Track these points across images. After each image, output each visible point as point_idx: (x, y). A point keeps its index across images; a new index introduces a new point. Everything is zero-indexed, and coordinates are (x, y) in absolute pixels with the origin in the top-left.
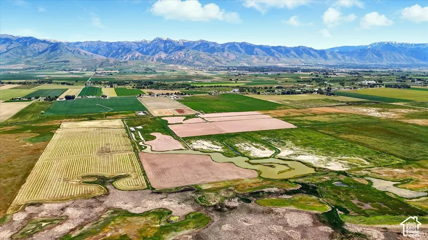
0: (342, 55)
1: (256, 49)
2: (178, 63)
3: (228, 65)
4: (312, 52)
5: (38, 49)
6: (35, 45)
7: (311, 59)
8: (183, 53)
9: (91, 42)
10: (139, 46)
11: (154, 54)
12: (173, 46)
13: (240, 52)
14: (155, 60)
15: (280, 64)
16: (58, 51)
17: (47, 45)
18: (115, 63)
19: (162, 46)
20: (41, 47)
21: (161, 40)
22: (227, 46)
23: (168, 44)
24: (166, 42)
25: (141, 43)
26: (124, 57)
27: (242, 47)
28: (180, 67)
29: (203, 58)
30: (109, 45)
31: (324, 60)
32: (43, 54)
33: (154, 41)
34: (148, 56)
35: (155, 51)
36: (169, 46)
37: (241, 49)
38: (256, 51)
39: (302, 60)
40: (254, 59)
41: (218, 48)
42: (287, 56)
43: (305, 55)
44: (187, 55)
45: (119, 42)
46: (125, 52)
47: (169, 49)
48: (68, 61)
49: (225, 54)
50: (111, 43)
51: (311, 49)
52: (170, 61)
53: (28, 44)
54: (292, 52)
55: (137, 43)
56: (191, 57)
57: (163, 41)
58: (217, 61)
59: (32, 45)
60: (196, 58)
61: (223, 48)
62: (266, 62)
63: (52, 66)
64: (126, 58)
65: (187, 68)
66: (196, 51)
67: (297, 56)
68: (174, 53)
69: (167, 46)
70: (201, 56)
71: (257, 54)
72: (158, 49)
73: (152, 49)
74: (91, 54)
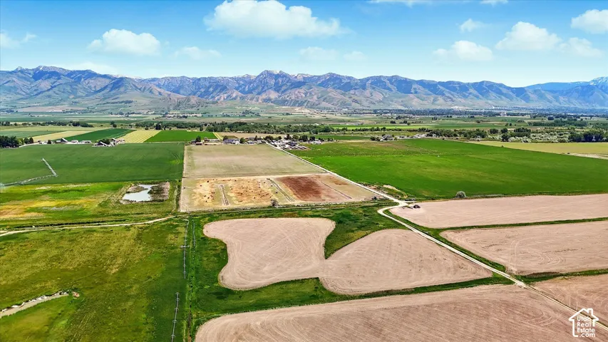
0: (552, 94)
1: (415, 86)
2: (294, 105)
3: (373, 107)
4: (504, 91)
5: (95, 87)
6: (91, 81)
7: (502, 99)
8: (302, 91)
9: (172, 78)
10: (239, 84)
11: (259, 94)
12: (288, 82)
13: (390, 89)
14: (260, 101)
15: (457, 107)
16: (122, 89)
17: (107, 81)
18: (199, 104)
19: (273, 82)
20: (99, 83)
21: (270, 74)
22: (370, 82)
23: (280, 80)
24: (278, 76)
25: (243, 79)
26: (216, 99)
27: (392, 84)
28: (297, 109)
29: (333, 98)
30: (196, 81)
31: (523, 102)
32: (100, 94)
33: (260, 75)
34: (250, 96)
35: (262, 89)
36: (282, 83)
37: (390, 86)
38: (415, 89)
39: (490, 102)
40: (412, 99)
41: (356, 84)
42: (465, 97)
43: (493, 95)
44: (308, 95)
45: (210, 78)
46: (218, 90)
47: (281, 86)
48: (130, 102)
49: (367, 93)
50: (199, 79)
51: (501, 85)
52: (284, 102)
53: (83, 80)
54: (471, 90)
55: (237, 80)
56: (315, 97)
57: (274, 75)
58: (356, 101)
59: (87, 82)
60: (322, 99)
61: (363, 84)
62: (433, 103)
63: (104, 108)
64: (218, 100)
65: (309, 111)
66: (323, 89)
67: (480, 96)
68: (290, 91)
69: (278, 83)
70: (330, 94)
71: (416, 92)
72: (266, 88)
73: (258, 86)
74: (169, 93)
